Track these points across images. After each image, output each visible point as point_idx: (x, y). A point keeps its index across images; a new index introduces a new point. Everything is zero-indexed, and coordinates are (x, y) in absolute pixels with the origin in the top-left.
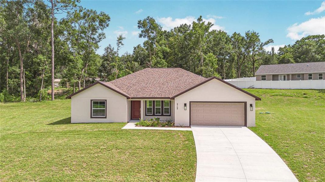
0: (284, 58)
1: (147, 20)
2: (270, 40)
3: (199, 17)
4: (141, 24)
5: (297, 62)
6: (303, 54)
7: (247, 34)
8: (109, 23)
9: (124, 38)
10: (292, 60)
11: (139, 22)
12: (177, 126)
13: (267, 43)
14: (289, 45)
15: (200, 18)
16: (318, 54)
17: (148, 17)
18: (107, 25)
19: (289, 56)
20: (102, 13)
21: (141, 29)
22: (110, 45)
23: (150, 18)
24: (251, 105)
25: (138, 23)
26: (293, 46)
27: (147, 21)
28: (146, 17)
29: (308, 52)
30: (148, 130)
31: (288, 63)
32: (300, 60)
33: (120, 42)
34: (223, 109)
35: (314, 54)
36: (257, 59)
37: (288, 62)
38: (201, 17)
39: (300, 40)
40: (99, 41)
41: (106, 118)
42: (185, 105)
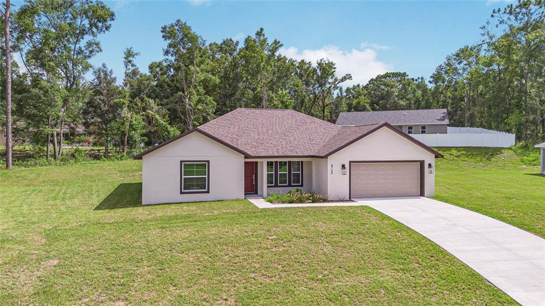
0: (358, 103)
1: (176, 25)
2: (347, 75)
3: (259, 30)
4: (168, 33)
5: (374, 109)
6: (383, 99)
7: (320, 64)
8: (110, 25)
9: (137, 54)
10: (368, 107)
11: (164, 30)
12: (332, 201)
13: (343, 80)
14: (359, 85)
15: (261, 32)
16: (402, 99)
17: (178, 21)
18: (107, 28)
19: (364, 100)
20: (98, 4)
21: (169, 41)
22: (104, 65)
23: (180, 23)
24: (430, 165)
25: (162, 32)
26: (366, 87)
27: (176, 28)
28: (174, 22)
29: (389, 96)
30: (294, 208)
31: (363, 111)
32: (378, 107)
33: (130, 62)
34: (392, 172)
35: (396, 99)
36: (328, 103)
37: (364, 109)
38: (262, 29)
39: (375, 78)
40: (89, 57)
41: (208, 192)
42: (343, 166)
